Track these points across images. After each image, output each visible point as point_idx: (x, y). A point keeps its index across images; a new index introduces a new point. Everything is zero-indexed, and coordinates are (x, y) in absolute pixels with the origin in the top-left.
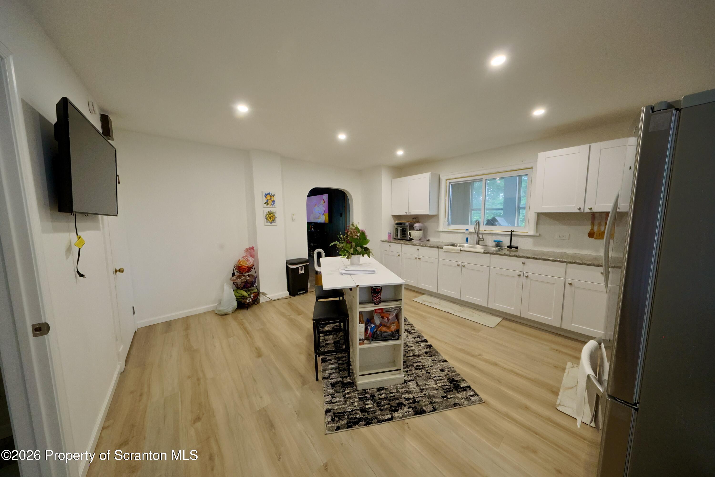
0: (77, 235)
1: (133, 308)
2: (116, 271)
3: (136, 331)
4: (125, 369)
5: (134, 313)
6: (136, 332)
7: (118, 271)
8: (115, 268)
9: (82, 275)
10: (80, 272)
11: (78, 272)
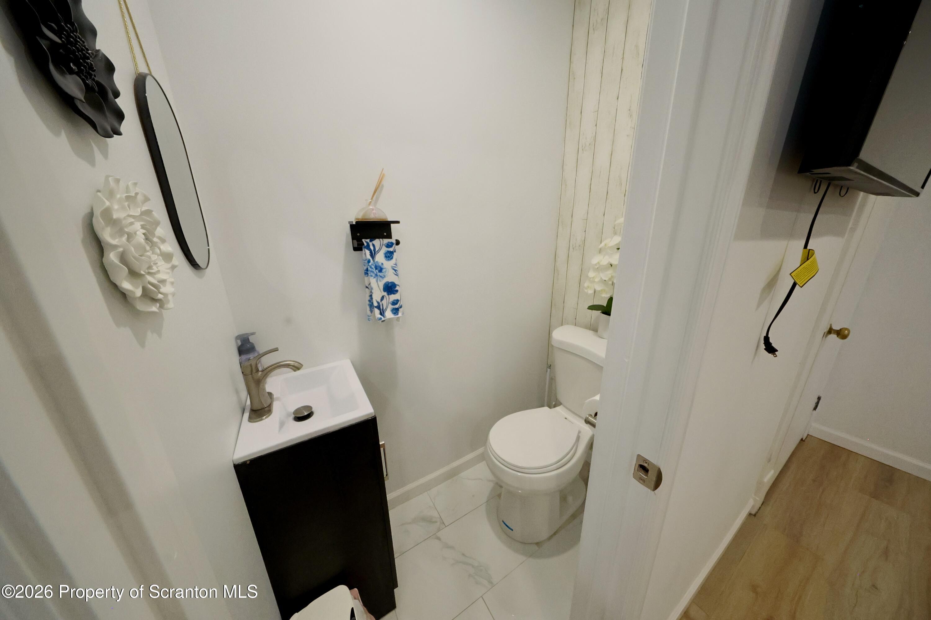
0: (806, 246)
1: (819, 398)
2: (830, 331)
3: (804, 439)
4: (759, 510)
5: (815, 409)
6: (802, 440)
7: (834, 333)
8: (831, 325)
9: (770, 349)
10: (771, 341)
11: (767, 339)
